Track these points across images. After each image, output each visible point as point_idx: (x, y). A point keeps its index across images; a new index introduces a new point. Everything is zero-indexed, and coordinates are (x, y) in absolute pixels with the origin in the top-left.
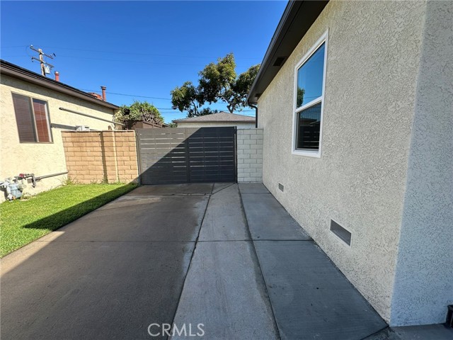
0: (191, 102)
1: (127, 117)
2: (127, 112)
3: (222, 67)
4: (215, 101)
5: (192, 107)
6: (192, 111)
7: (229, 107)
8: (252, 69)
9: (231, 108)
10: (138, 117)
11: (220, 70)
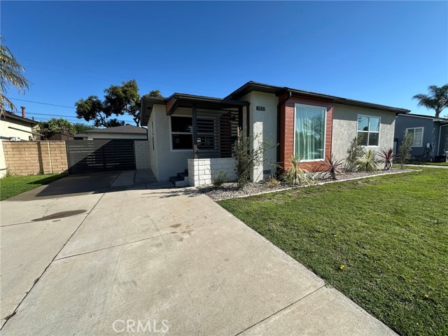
0: (97, 114)
1: (46, 130)
2: (46, 126)
3: (127, 91)
4: (122, 114)
5: (99, 118)
6: (98, 121)
7: (135, 119)
8: (153, 93)
9: (137, 120)
10: (58, 130)
11: (125, 92)
